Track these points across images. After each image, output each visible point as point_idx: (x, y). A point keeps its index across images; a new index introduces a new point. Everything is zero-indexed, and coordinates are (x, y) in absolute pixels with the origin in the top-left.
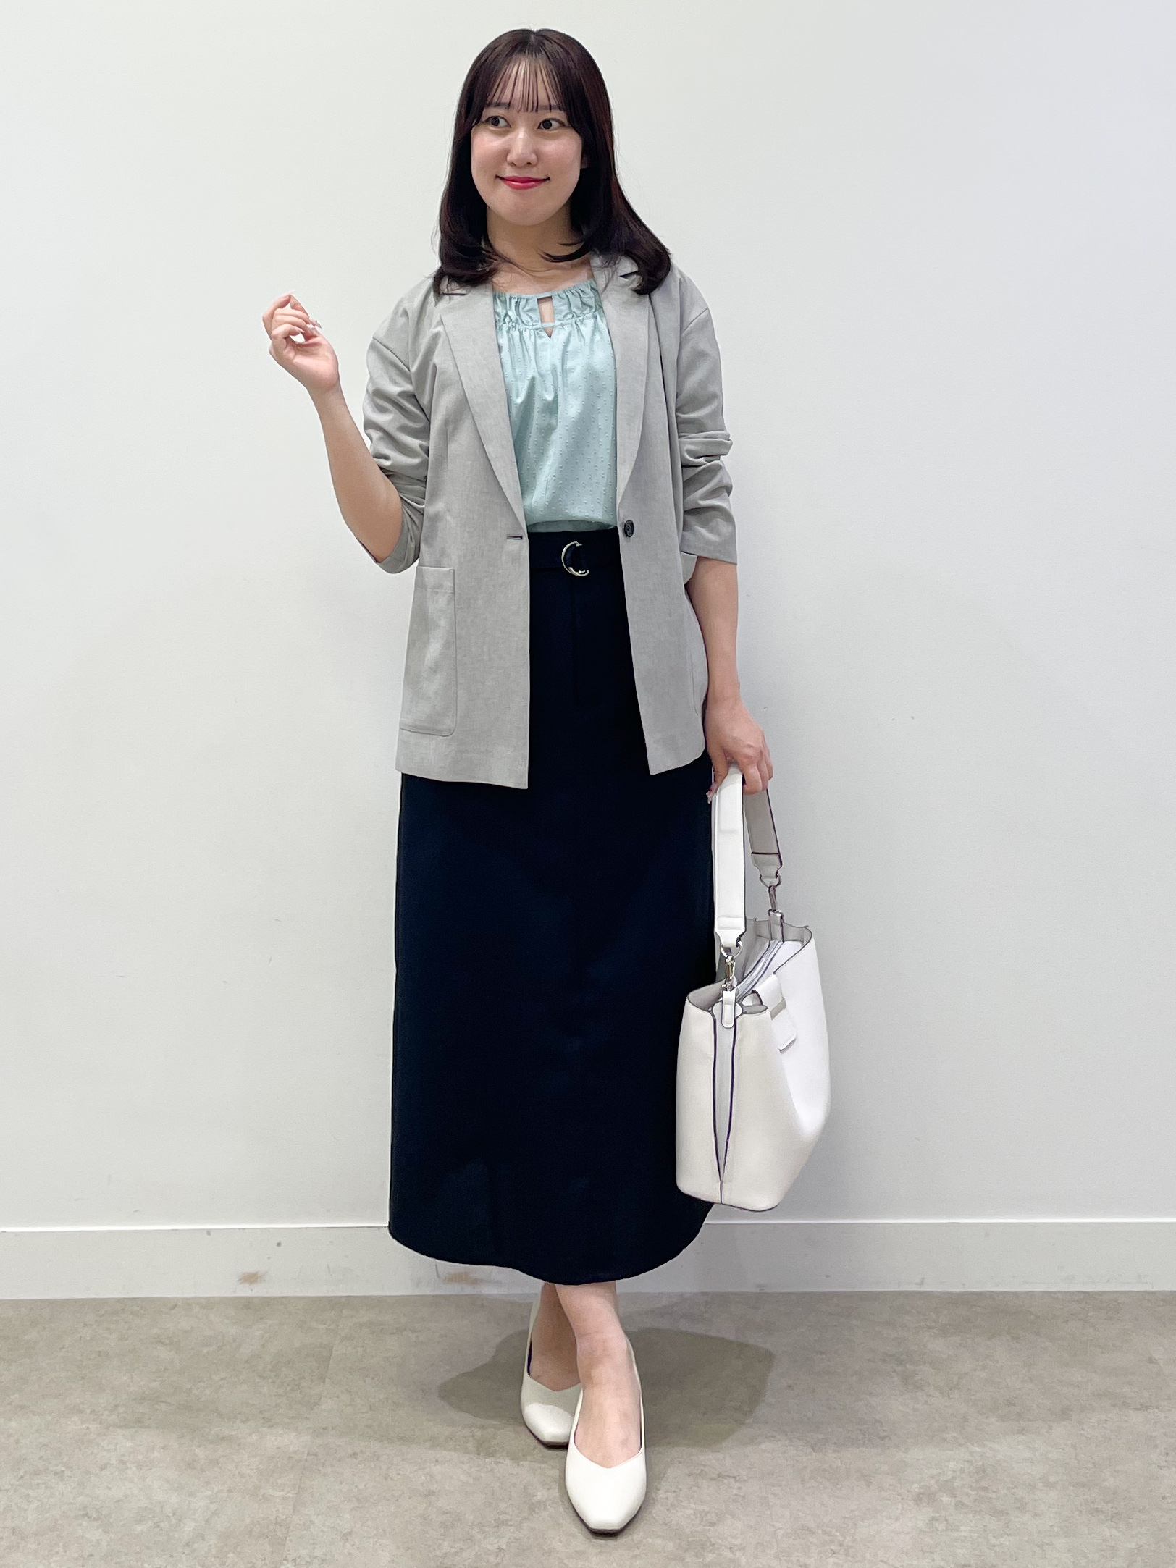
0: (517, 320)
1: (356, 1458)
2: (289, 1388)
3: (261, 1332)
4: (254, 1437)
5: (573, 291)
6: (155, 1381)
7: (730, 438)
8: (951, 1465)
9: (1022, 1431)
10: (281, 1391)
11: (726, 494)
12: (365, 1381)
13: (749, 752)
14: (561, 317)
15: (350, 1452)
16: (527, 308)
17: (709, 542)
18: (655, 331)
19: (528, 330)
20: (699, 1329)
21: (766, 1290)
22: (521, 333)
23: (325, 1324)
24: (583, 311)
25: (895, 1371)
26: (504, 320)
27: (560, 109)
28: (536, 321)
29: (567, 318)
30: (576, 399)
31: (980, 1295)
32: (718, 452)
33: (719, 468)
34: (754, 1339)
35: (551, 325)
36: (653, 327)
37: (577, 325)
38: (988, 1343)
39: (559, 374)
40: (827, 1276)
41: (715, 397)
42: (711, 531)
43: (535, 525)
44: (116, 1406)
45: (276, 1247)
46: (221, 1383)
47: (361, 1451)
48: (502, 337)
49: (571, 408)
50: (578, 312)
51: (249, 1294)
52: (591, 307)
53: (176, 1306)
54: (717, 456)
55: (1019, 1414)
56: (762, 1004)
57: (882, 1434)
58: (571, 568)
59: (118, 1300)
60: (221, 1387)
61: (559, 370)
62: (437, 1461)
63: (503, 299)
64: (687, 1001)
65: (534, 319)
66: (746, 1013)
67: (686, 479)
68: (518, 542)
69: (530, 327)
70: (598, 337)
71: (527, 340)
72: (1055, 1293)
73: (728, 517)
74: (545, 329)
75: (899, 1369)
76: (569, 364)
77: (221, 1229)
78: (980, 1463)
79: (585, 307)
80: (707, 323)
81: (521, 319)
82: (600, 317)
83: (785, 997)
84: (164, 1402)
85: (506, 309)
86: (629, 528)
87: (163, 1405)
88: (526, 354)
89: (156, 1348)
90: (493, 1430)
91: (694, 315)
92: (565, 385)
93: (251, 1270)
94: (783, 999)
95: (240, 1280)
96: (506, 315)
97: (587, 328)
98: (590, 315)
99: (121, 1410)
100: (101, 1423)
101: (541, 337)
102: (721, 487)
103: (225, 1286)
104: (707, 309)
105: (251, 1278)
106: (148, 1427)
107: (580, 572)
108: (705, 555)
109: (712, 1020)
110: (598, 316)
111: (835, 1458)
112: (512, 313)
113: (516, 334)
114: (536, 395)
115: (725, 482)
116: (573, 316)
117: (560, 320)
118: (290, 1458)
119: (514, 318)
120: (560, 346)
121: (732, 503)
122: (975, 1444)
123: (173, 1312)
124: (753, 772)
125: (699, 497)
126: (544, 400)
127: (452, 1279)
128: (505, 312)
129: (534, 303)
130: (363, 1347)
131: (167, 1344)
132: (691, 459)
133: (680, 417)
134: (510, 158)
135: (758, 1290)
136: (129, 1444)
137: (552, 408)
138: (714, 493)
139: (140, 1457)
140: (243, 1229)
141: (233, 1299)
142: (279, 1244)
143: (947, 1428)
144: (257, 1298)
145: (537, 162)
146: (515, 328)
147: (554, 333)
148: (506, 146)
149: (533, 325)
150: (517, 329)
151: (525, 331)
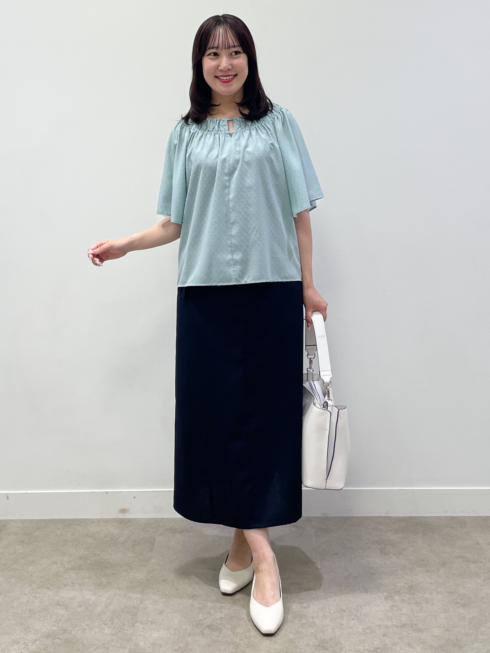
0: (218, 130)
1: (165, 582)
2: (138, 554)
3: (127, 532)
4: (125, 573)
6: (86, 551)
8: (399, 585)
9: (427, 571)
10: (136, 556)
12: (168, 551)
14: (236, 128)
15: (163, 579)
16: (223, 124)
21: (326, 516)
23: (153, 529)
25: (377, 548)
26: (212, 130)
28: (226, 130)
29: (238, 130)
31: (411, 518)
35: (232, 132)
37: (242, 132)
38: (414, 536)
40: (350, 510)
44: (71, 561)
45: (133, 499)
47: (167, 579)
50: (243, 127)
51: (123, 517)
52: (249, 125)
53: (94, 522)
55: (426, 565)
59: (71, 519)
60: (112, 553)
62: (197, 583)
63: (214, 121)
69: (223, 133)
70: (251, 138)
71: (221, 138)
72: (440, 517)
74: (229, 134)
75: (379, 547)
77: (111, 492)
78: (411, 584)
79: (247, 125)
81: (220, 130)
84: (89, 560)
89: (86, 538)
93: (123, 508)
95: (119, 511)
96: (214, 128)
97: (246, 134)
98: (248, 129)
99: (72, 563)
100: (64, 568)
101: (228, 137)
103: (113, 514)
105: (123, 511)
106: (83, 569)
110: (251, 129)
112: (216, 127)
113: (217, 136)
116: (241, 129)
117: (236, 130)
118: (139, 582)
122: (409, 577)
123: (92, 524)
129: (226, 122)
130: (167, 538)
131: (90, 537)
134: (220, 68)
135: (323, 516)
136: (75, 576)
139: (80, 581)
140: (120, 491)
141: (116, 519)
142: (135, 498)
143: (398, 570)
144: (126, 518)
145: (232, 69)
146: (217, 133)
147: (233, 135)
148: (218, 64)
149: (225, 132)
150: (218, 134)
151: (221, 134)
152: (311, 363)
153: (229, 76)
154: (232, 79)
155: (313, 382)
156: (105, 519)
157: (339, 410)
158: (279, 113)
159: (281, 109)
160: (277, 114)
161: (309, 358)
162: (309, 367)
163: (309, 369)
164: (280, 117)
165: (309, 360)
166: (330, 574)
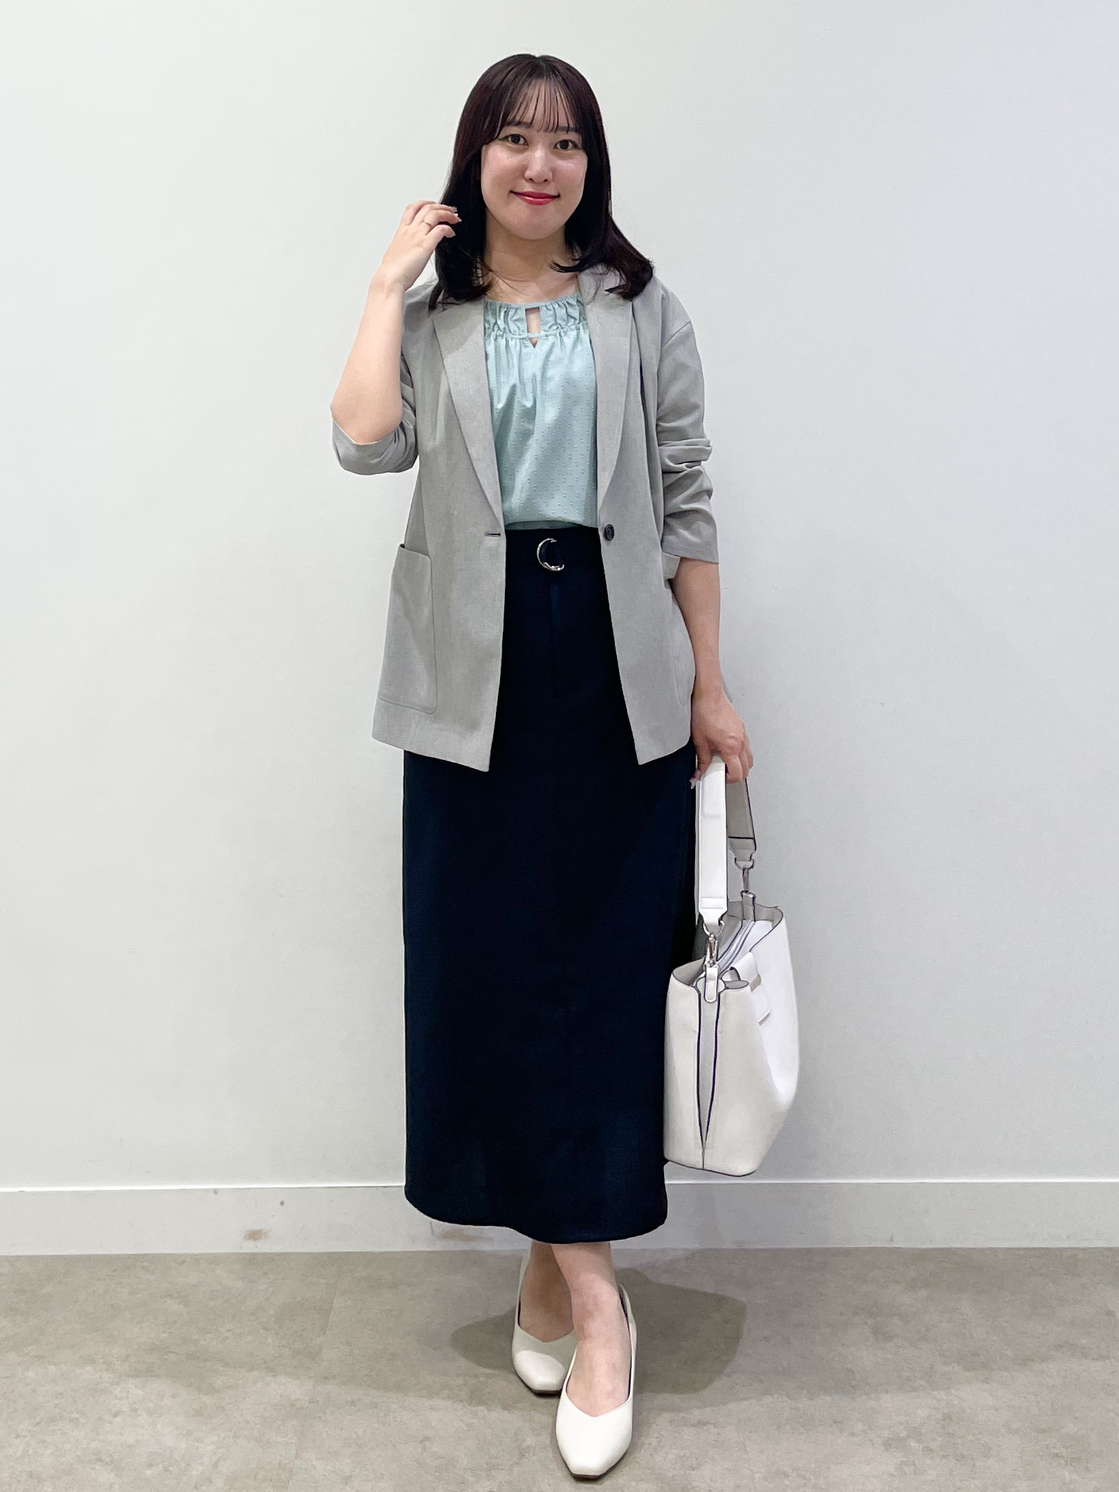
0: (505, 329)
1: (355, 1406)
2: (291, 1340)
3: (265, 1286)
4: (259, 1385)
5: (560, 303)
6: (164, 1332)
7: (710, 444)
8: (919, 1412)
9: (986, 1381)
10: (285, 1343)
11: (707, 497)
12: (363, 1333)
13: (731, 742)
14: (546, 328)
15: (350, 1400)
16: (515, 318)
17: (689, 543)
18: (637, 344)
19: (514, 340)
20: (680, 1283)
21: (745, 1247)
22: (507, 342)
23: (326, 1279)
24: (568, 323)
25: (866, 1323)
26: (493, 328)
27: (576, 131)
28: (523, 331)
29: (551, 329)
30: (553, 407)
32: (698, 459)
33: (700, 473)
34: (731, 1292)
35: (536, 335)
36: (635, 340)
37: (560, 335)
38: (954, 1297)
39: (538, 383)
41: (695, 407)
42: (693, 534)
43: (514, 524)
44: (128, 1356)
45: (279, 1206)
46: (227, 1334)
47: (360, 1399)
48: (489, 344)
49: (548, 414)
50: (563, 323)
51: (253, 1250)
52: (575, 319)
53: (184, 1261)
54: (698, 462)
55: (984, 1364)
56: (740, 979)
57: (853, 1383)
58: (547, 563)
59: (129, 1256)
60: (227, 1338)
61: (539, 378)
62: (432, 1409)
63: (493, 309)
64: (672, 975)
65: (521, 329)
66: (728, 988)
67: (667, 484)
68: (496, 538)
69: (517, 337)
70: (579, 348)
71: (512, 349)
73: (708, 519)
74: (530, 339)
75: (870, 1321)
76: (550, 373)
77: (227, 1189)
78: (947, 1411)
79: (570, 319)
80: (689, 336)
81: (509, 329)
82: (584, 329)
83: (761, 975)
84: (173, 1352)
85: (495, 318)
86: (610, 533)
87: (172, 1355)
88: (511, 362)
89: (165, 1301)
90: (485, 1378)
91: (676, 327)
92: (543, 392)
93: (256, 1227)
94: (759, 976)
95: (246, 1236)
96: (496, 323)
97: (569, 340)
98: (574, 327)
99: (133, 1359)
100: (113, 1373)
101: (526, 347)
102: (701, 492)
103: (230, 1242)
104: (690, 322)
105: (254, 1235)
106: (158, 1376)
107: (557, 567)
108: (688, 556)
109: (697, 994)
110: (581, 328)
111: (809, 1405)
112: (501, 322)
113: (502, 342)
114: (516, 402)
115: (706, 486)
116: (558, 328)
117: (545, 331)
118: (293, 1405)
119: (502, 327)
120: (542, 356)
121: (710, 506)
122: (941, 1392)
123: (182, 1267)
124: (736, 761)
125: (680, 502)
126: (524, 406)
127: (446, 1236)
128: (494, 321)
129: (522, 314)
130: (361, 1300)
131: (176, 1298)
132: (672, 464)
133: (661, 426)
135: (735, 1247)
136: (140, 1392)
137: (530, 414)
138: (696, 497)
139: (151, 1405)
140: (249, 1189)
141: (238, 1254)
142: (282, 1203)
144: (261, 1254)
145: (552, 181)
146: (502, 336)
147: (539, 343)
148: (525, 163)
149: (520, 334)
150: (504, 338)
151: (512, 339)
153: (543, 195)
156: (212, 1254)
161: (742, 866)
166: (752, 1386)
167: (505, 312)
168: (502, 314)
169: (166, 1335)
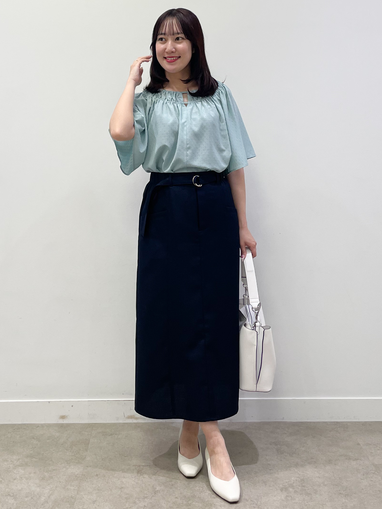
1: (98, 476)
2: (75, 453)
3: (66, 435)
4: (64, 469)
8: (293, 478)
9: (316, 468)
10: (73, 454)
12: (100, 451)
15: (96, 474)
16: (179, 97)
19: (179, 104)
21: (233, 421)
23: (87, 432)
25: (274, 448)
26: (171, 100)
27: (182, 34)
28: (182, 101)
29: (192, 101)
31: (302, 423)
35: (187, 103)
37: (195, 103)
38: (305, 438)
44: (19, 459)
46: (53, 451)
47: (99, 474)
50: (196, 99)
51: (63, 422)
53: (39, 426)
55: (315, 462)
57: (270, 468)
58: (196, 184)
59: (19, 424)
60: (53, 453)
61: (189, 118)
62: (124, 477)
63: (171, 93)
69: (180, 103)
71: (179, 107)
72: (327, 422)
74: (185, 104)
75: (276, 447)
77: (53, 401)
78: (302, 478)
81: (177, 100)
84: (35, 458)
85: (172, 97)
87: (34, 459)
89: (32, 440)
90: (142, 467)
93: (63, 414)
95: (60, 418)
96: (172, 98)
97: (198, 105)
98: (200, 101)
99: (20, 461)
100: (14, 465)
101: (184, 107)
103: (53, 420)
105: (63, 417)
106: (29, 466)
107: (199, 185)
109: (256, 332)
111: (255, 476)
113: (176, 105)
116: (194, 101)
117: (190, 101)
118: (76, 476)
119: (174, 99)
120: (189, 110)
122: (301, 472)
123: (37, 428)
127: (129, 417)
129: (181, 95)
130: (100, 440)
131: (35, 439)
134: (166, 51)
136: (23, 471)
139: (27, 476)
140: (61, 401)
141: (57, 424)
142: (72, 406)
143: (291, 466)
144: (65, 424)
145: (176, 51)
147: (188, 105)
148: (165, 47)
149: (181, 102)
150: (176, 103)
151: (178, 104)
152: (247, 291)
153: (173, 57)
154: (176, 60)
155: (248, 306)
156: (48, 424)
157: (264, 330)
158: (222, 87)
159: (223, 85)
160: (221, 89)
161: (245, 287)
162: (245, 294)
163: (244, 296)
164: (223, 91)
165: (245, 288)
167: (175, 94)
168: (174, 95)
169: (32, 452)
